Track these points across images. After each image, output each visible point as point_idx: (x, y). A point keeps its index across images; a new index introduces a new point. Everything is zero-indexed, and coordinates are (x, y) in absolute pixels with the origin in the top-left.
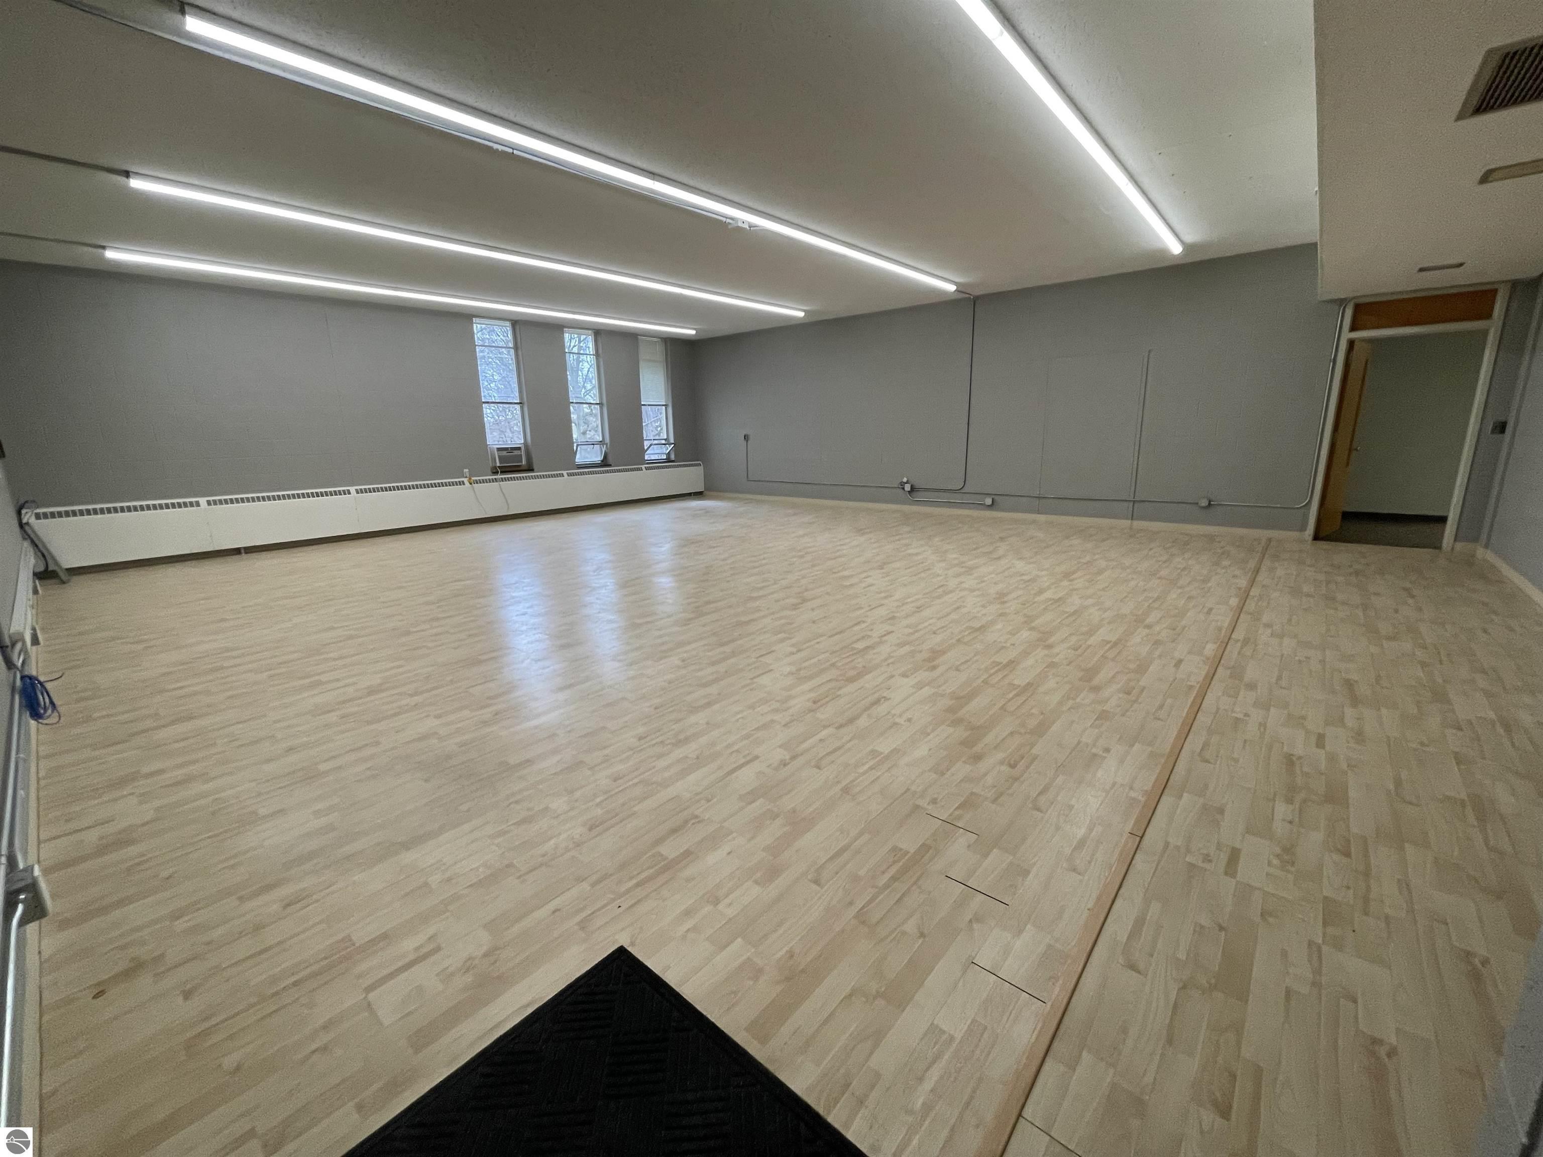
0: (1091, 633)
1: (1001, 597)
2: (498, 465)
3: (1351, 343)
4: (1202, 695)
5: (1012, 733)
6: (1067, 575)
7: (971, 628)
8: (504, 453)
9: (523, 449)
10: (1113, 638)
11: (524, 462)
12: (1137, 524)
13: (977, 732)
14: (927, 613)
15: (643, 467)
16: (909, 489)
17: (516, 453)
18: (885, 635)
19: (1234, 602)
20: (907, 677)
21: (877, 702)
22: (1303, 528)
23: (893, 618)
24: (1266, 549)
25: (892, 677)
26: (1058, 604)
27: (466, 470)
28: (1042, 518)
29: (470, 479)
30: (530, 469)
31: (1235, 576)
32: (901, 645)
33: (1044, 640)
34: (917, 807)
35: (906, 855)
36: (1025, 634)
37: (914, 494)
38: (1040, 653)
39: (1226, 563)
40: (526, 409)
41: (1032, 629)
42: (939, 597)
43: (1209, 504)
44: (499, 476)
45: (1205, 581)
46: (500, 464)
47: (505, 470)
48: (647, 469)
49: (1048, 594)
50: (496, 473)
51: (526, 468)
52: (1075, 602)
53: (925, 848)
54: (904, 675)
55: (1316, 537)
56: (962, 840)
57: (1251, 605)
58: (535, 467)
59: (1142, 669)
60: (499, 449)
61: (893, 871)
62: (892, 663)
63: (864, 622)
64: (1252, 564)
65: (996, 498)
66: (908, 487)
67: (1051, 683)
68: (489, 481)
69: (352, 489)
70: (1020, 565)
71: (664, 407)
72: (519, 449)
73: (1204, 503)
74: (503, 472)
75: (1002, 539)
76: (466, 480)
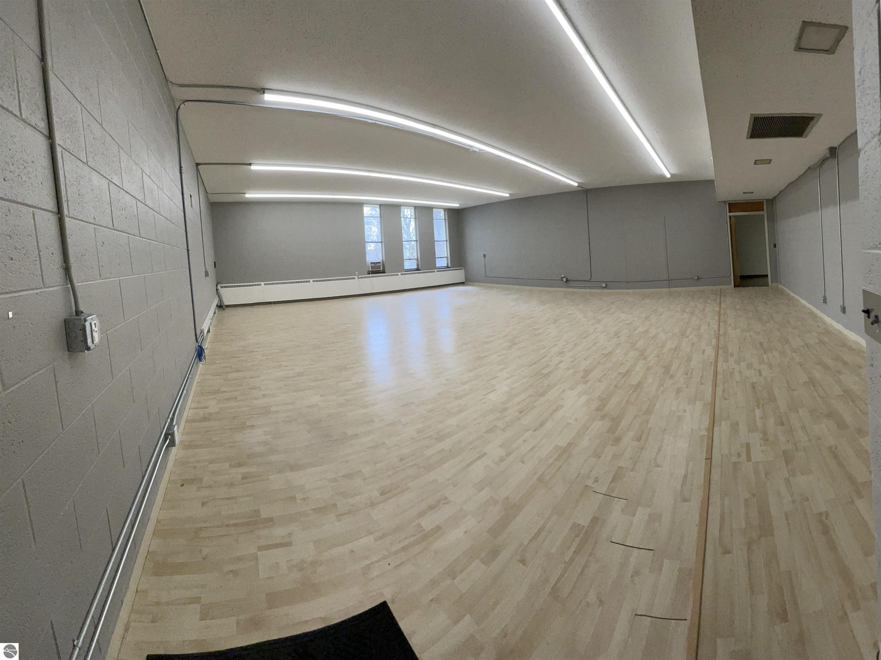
0: (663, 347)
1: (617, 334)
2: (371, 270)
3: (730, 217)
4: (716, 366)
5: (636, 417)
6: (647, 318)
7: (604, 354)
8: (373, 265)
9: (381, 263)
10: (673, 346)
11: (381, 269)
12: (672, 289)
13: (616, 420)
14: (579, 348)
15: (436, 270)
16: (565, 281)
17: (378, 264)
18: (559, 364)
19: (716, 318)
20: (573, 390)
21: (557, 409)
22: (731, 284)
23: (563, 352)
24: (721, 293)
25: (564, 390)
26: (645, 334)
27: (357, 273)
28: (630, 291)
29: (358, 276)
30: (384, 272)
31: (714, 307)
32: (568, 369)
33: (642, 355)
34: (586, 486)
35: (582, 530)
36: (632, 354)
37: (568, 283)
38: (641, 363)
39: (709, 301)
40: (383, 244)
41: (635, 350)
42: (585, 338)
43: (698, 278)
44: (371, 275)
45: (704, 310)
46: (372, 269)
47: (373, 272)
48: (437, 271)
49: (640, 329)
50: (369, 274)
51: (382, 271)
52: (653, 331)
53: (595, 520)
54: (571, 389)
55: (735, 286)
56: (618, 505)
57: (722, 317)
58: (386, 271)
59: (689, 360)
60: (371, 263)
61: (575, 545)
62: (563, 381)
63: (547, 356)
64: (718, 301)
65: (607, 283)
66: (564, 279)
67: (650, 380)
68: (366, 277)
69: (311, 280)
70: (623, 316)
71: (445, 242)
72: (380, 263)
73: (696, 278)
74: (372, 273)
75: (612, 303)
76: (356, 277)
